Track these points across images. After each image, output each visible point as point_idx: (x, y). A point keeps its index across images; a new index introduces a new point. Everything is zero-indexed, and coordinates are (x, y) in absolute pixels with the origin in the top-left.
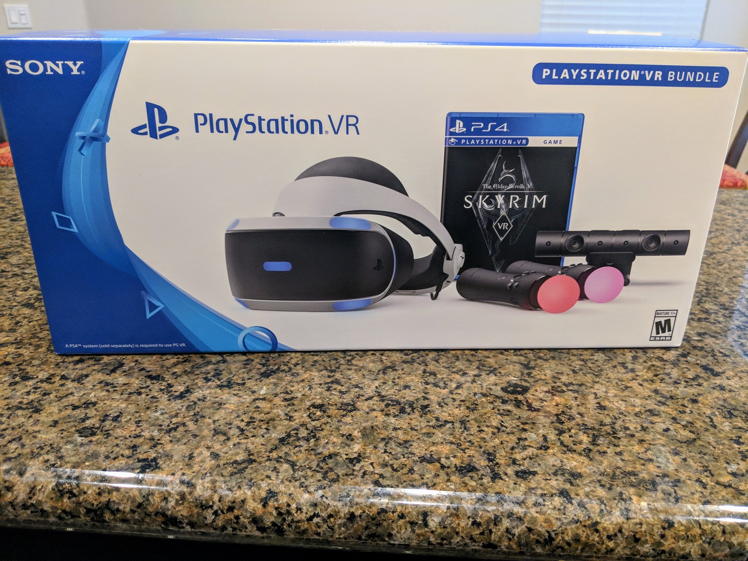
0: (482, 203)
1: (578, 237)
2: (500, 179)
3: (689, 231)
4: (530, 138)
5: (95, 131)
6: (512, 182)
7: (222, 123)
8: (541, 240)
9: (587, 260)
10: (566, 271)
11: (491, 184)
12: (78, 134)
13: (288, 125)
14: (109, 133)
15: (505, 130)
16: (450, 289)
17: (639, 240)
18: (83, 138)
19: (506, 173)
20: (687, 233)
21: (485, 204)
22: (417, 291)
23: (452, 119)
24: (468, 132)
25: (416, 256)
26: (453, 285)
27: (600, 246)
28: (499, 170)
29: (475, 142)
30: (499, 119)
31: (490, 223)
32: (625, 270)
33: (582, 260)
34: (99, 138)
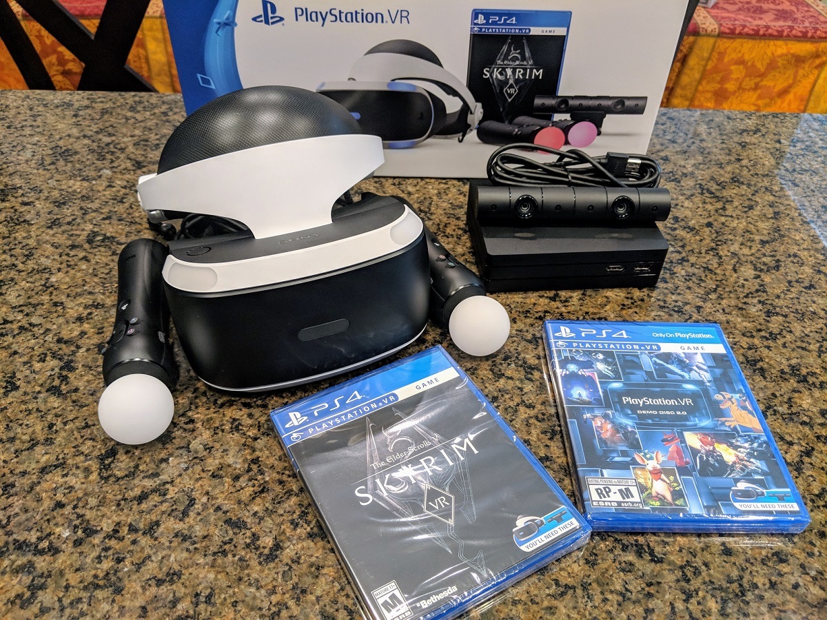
0: (496, 74)
1: (565, 100)
2: (510, 57)
3: (646, 98)
4: (531, 28)
5: (227, 19)
6: (518, 59)
7: (314, 15)
8: (538, 102)
9: (571, 116)
10: (555, 124)
11: (503, 61)
12: (215, 20)
13: (359, 16)
14: (237, 20)
15: (514, 22)
16: (472, 135)
17: (609, 103)
18: (219, 23)
19: (514, 54)
20: (645, 98)
21: (499, 75)
22: (449, 136)
23: (476, 14)
24: (487, 23)
25: (448, 111)
26: (474, 132)
27: (581, 107)
28: (509, 51)
29: (493, 30)
30: (510, 14)
31: (502, 89)
32: (598, 124)
33: (567, 117)
34: (230, 24)
